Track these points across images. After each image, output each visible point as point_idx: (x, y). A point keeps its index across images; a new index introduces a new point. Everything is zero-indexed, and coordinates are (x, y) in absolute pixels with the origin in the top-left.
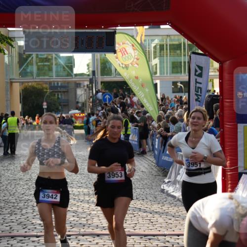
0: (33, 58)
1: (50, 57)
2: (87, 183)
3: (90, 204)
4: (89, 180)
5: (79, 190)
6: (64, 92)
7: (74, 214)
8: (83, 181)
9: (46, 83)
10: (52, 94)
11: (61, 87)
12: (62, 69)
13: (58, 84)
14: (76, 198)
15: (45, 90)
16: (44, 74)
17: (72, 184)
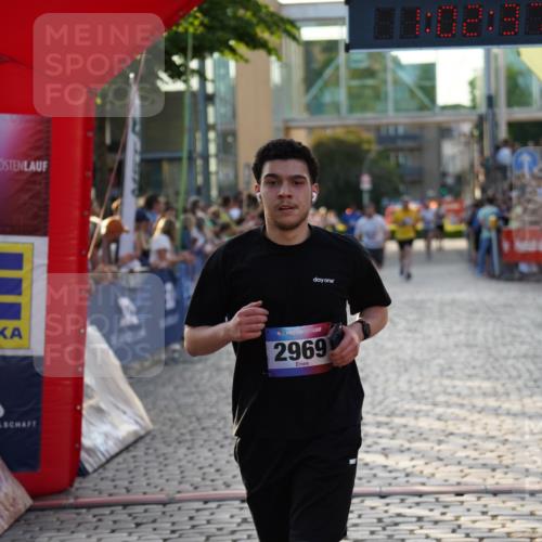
0: (337, 68)
1: (377, 66)
2: (488, 367)
3: (502, 418)
4: (491, 360)
5: (469, 383)
6: (412, 150)
7: (465, 442)
8: (478, 363)
9: (367, 128)
10: (384, 155)
11: (406, 137)
12: (407, 95)
13: (396, 130)
14: (465, 402)
15: (366, 147)
16: (364, 108)
17: (450, 368)
